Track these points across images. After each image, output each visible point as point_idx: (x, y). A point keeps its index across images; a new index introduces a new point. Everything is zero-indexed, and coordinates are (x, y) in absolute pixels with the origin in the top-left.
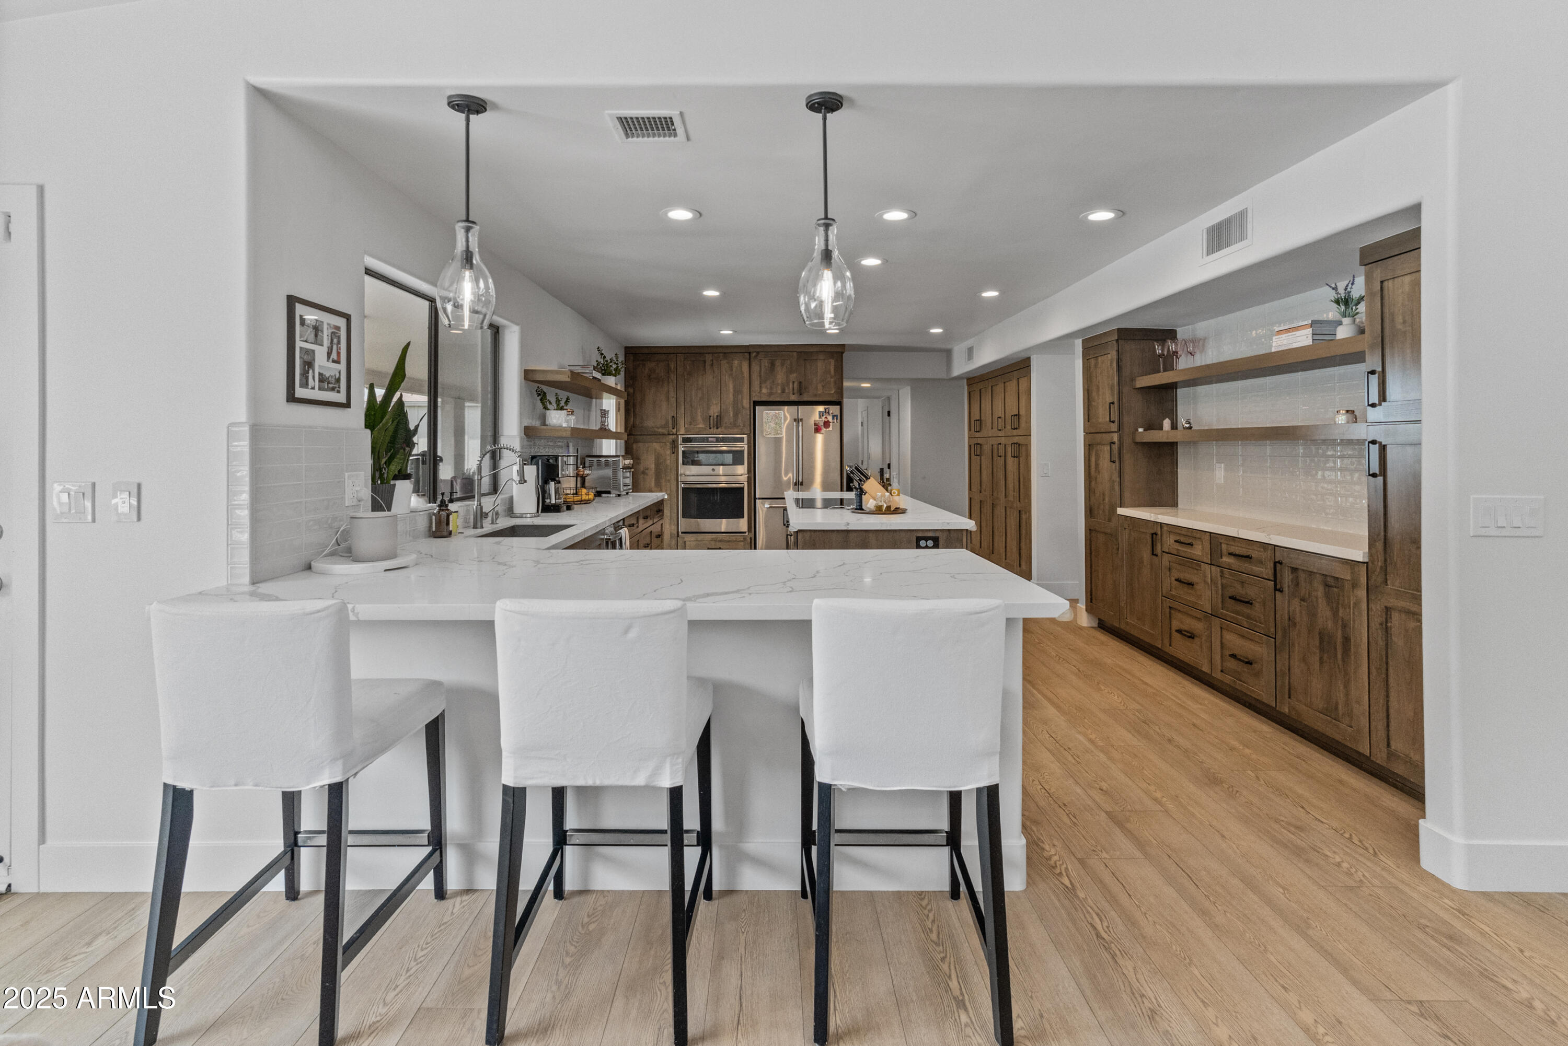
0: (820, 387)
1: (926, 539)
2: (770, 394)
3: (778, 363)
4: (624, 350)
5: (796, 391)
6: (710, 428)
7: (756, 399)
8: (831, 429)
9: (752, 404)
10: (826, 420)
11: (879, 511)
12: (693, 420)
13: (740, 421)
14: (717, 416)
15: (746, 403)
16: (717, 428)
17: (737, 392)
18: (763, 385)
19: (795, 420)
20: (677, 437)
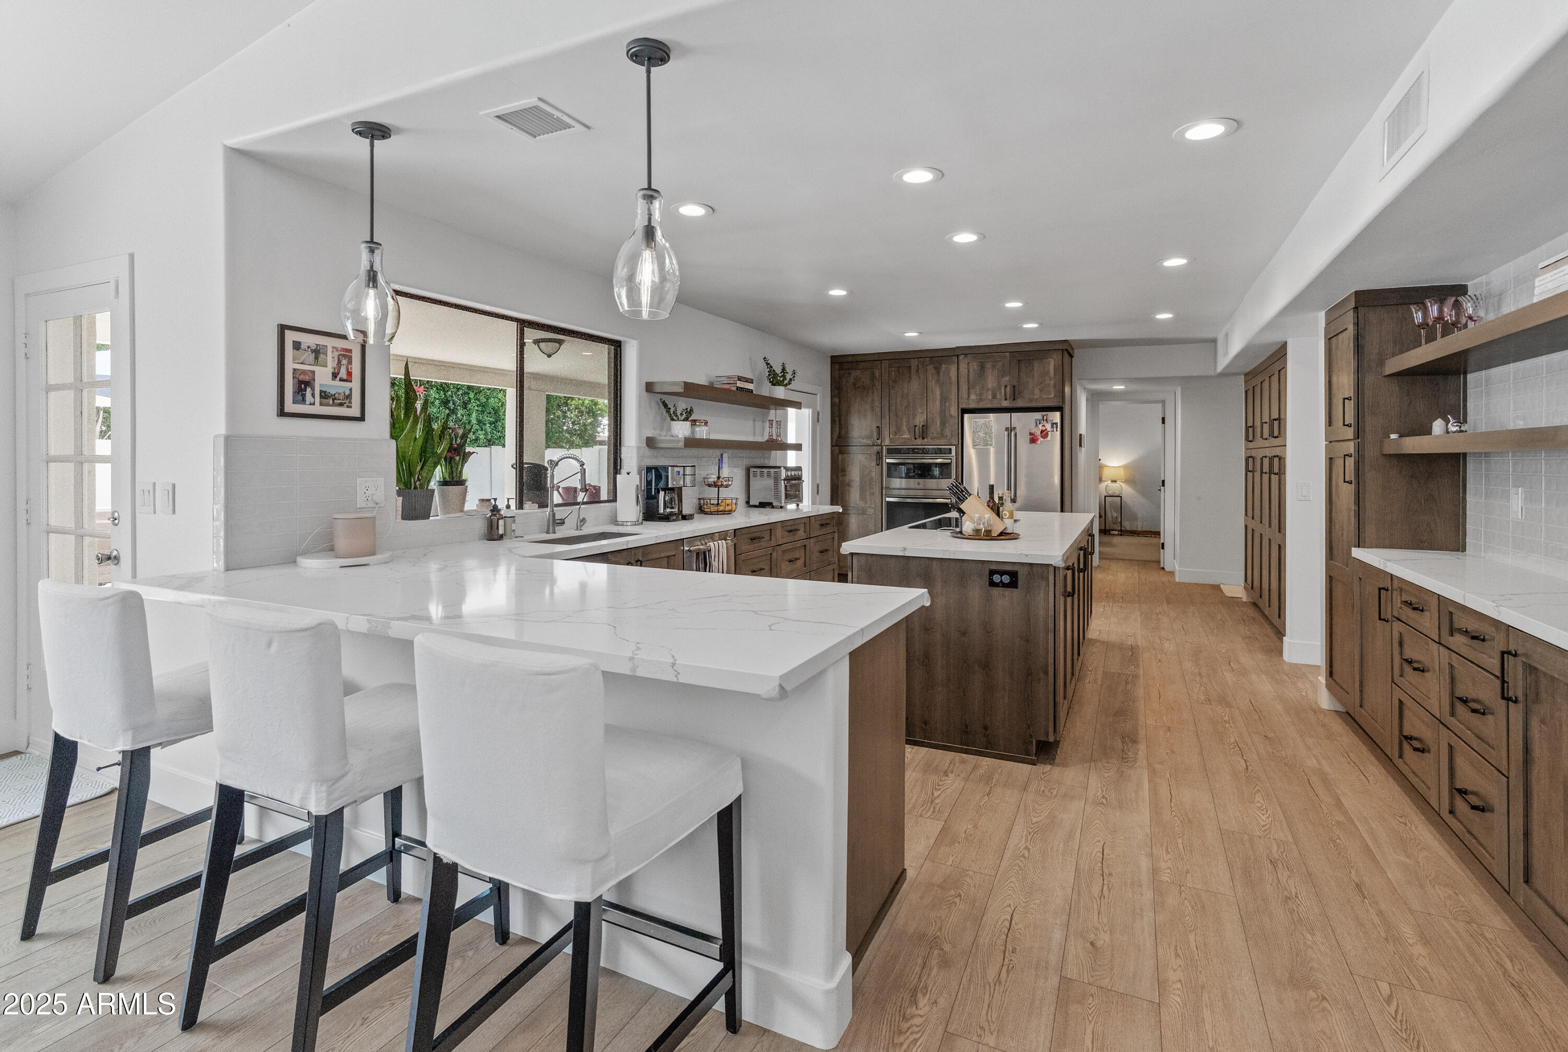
0: (1037, 391)
1: (1002, 573)
2: (981, 400)
3: (989, 365)
4: (829, 360)
5: (1008, 396)
6: (916, 439)
7: (964, 406)
8: (1049, 438)
9: (960, 412)
10: (1044, 428)
11: (977, 535)
12: (898, 431)
13: (947, 432)
14: (923, 426)
15: (954, 411)
16: (923, 438)
17: (944, 399)
18: (972, 391)
19: (1007, 429)
20: (882, 448)
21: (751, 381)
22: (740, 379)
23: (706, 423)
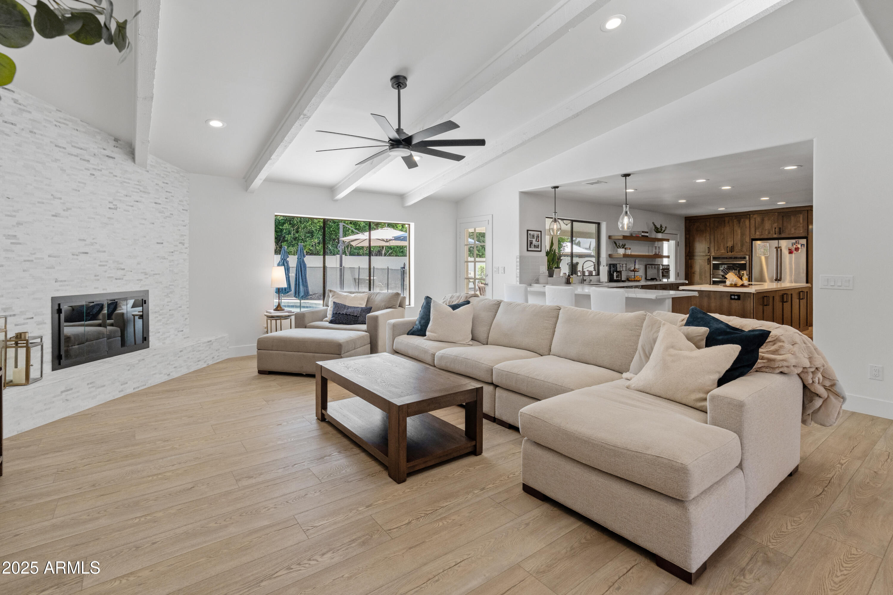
0: (793, 230)
1: (734, 295)
2: (762, 234)
3: (766, 219)
4: (684, 219)
5: (777, 233)
6: (727, 252)
7: (753, 237)
8: (799, 251)
9: (751, 240)
10: (797, 247)
11: (731, 286)
12: (719, 248)
13: (744, 249)
14: (731, 247)
15: (748, 240)
16: (732, 252)
17: (743, 235)
18: (757, 231)
19: (776, 248)
20: (710, 257)
21: (647, 232)
22: (643, 232)
23: (630, 249)
